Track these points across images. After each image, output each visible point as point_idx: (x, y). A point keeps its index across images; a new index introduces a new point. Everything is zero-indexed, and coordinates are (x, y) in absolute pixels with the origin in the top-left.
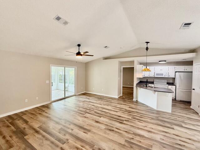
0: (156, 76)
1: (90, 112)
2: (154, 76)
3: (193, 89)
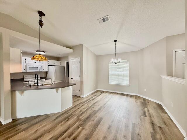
0: (28, 71)
2: (25, 71)
3: (72, 79)
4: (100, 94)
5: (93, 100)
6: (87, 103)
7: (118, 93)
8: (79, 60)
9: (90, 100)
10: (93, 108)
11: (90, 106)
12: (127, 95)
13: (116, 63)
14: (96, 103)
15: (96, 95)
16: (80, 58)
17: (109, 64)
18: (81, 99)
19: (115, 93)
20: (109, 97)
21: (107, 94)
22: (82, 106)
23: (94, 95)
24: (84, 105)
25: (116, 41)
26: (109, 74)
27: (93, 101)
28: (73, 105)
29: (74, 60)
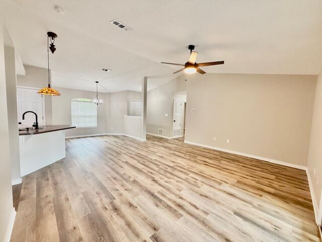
1: (167, 167)
17: (72, 102)
25: (97, 82)
26: (72, 115)
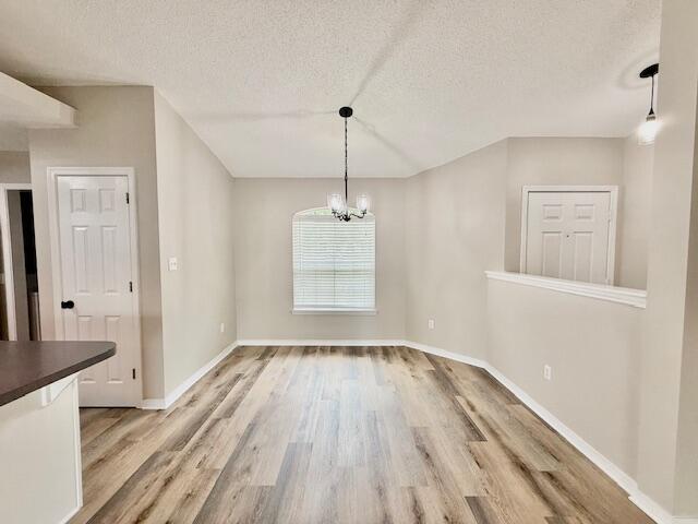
3: (68, 305)
4: (259, 364)
5: (229, 412)
6: (196, 447)
7: (333, 350)
8: (124, 184)
9: (214, 415)
10: (248, 470)
11: (221, 466)
12: (371, 351)
13: (347, 219)
14: (252, 428)
15: (238, 377)
16: (130, 171)
17: (295, 224)
18: (146, 428)
19: (323, 350)
20: (307, 377)
21: (293, 362)
22: (168, 481)
23: (224, 378)
24: (179, 470)
25: (346, 112)
26: (296, 266)
27: (233, 419)
28: (87, 501)
29: (77, 183)
